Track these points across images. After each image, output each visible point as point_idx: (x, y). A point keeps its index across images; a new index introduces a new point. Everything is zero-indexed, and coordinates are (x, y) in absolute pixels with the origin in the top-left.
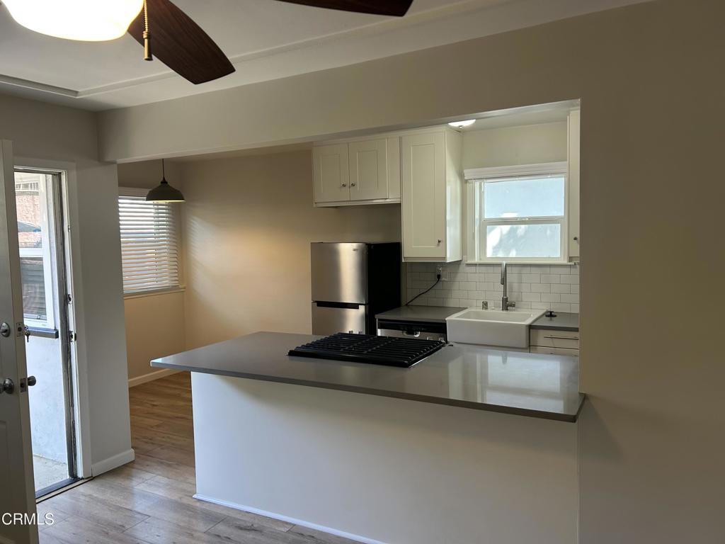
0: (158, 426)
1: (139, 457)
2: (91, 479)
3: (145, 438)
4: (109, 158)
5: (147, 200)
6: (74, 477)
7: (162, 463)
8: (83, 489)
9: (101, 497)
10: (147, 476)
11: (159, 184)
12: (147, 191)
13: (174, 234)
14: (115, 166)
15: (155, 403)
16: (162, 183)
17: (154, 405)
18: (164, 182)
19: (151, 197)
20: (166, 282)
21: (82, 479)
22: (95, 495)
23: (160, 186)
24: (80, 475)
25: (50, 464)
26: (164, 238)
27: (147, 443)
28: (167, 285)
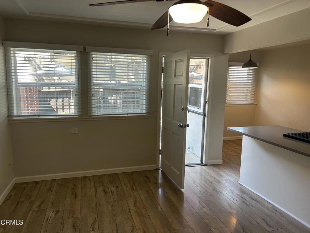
0: (234, 155)
1: (224, 164)
2: (207, 165)
3: (228, 158)
4: (226, 52)
5: (242, 67)
6: (202, 163)
7: (231, 168)
8: (204, 167)
9: (208, 171)
10: (225, 170)
11: (248, 61)
12: (243, 64)
13: (255, 82)
14: (228, 55)
15: (236, 147)
16: (249, 60)
17: (235, 148)
18: (250, 60)
19: (244, 66)
20: (249, 101)
21: (204, 164)
22: (206, 170)
23: (248, 62)
24: (204, 162)
25: (196, 157)
26: (250, 83)
27: (228, 160)
28: (249, 102)
